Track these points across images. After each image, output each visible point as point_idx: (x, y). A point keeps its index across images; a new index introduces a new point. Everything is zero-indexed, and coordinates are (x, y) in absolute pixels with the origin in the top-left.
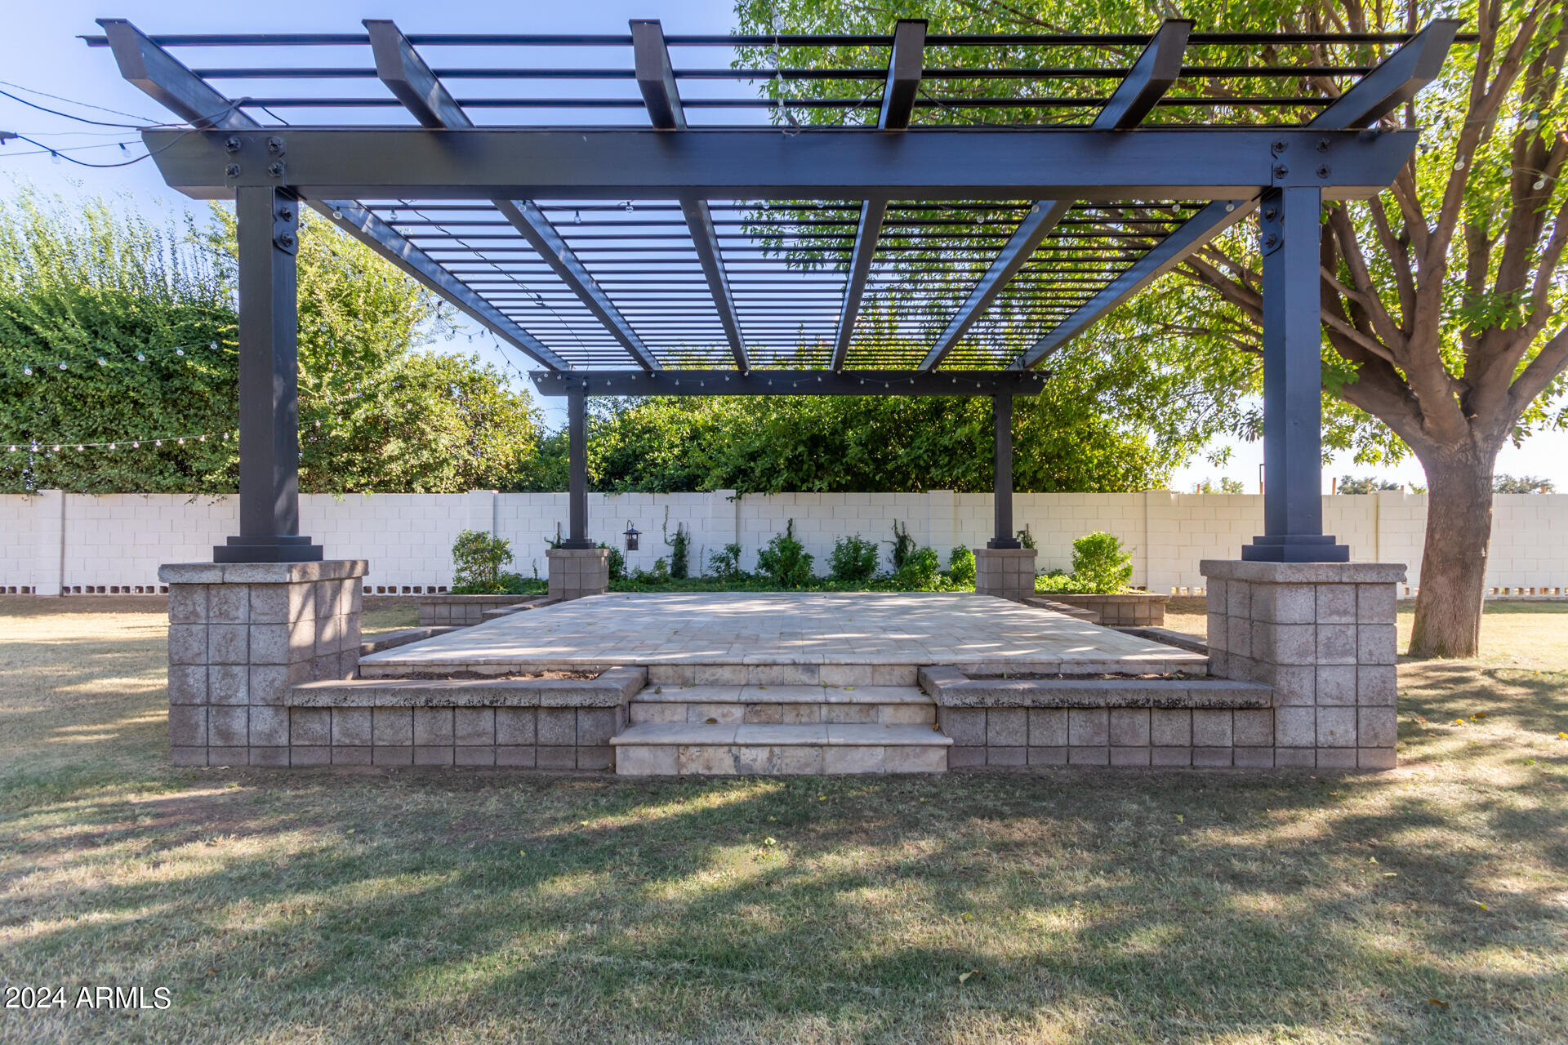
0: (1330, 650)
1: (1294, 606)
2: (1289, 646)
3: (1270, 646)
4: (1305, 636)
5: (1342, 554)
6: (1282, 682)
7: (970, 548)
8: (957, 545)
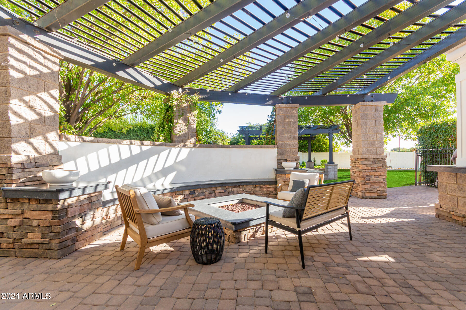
0: (332, 170)
1: (329, 167)
2: (329, 170)
3: (328, 170)
4: (330, 169)
5: (334, 163)
6: (329, 173)
7: (305, 162)
8: (303, 161)
